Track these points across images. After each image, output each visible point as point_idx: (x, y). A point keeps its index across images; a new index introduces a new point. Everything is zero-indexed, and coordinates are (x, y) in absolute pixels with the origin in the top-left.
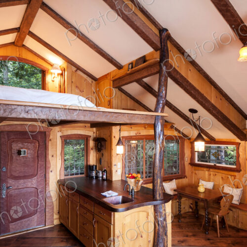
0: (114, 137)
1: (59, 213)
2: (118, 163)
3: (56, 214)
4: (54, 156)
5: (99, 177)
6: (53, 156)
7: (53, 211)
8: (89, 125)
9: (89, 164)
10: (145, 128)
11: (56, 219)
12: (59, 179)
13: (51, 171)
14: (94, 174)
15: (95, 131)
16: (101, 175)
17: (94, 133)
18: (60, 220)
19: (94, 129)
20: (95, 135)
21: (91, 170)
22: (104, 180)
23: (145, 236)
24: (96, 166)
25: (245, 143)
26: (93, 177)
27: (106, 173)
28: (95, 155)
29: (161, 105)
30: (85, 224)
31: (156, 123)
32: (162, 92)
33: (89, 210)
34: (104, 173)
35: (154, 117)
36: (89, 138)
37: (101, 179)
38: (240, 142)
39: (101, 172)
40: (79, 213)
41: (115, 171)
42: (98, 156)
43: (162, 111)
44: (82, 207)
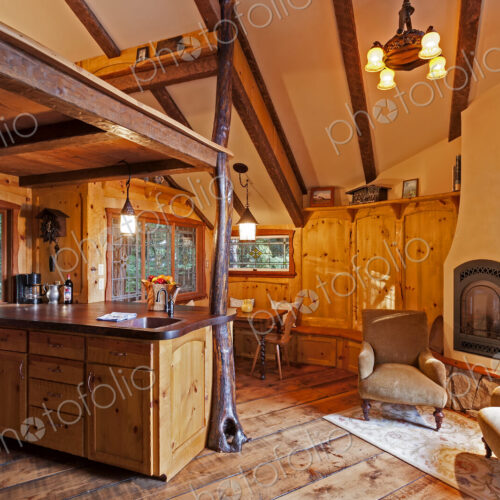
0: (92, 207)
2: (100, 266)
5: (52, 300)
8: (16, 179)
9: (15, 273)
10: (147, 196)
14: (34, 294)
15: (30, 196)
16: (56, 294)
17: (27, 199)
19: (29, 191)
20: (30, 203)
21: (25, 285)
22: (67, 303)
23: (199, 389)
24: (39, 276)
25: (302, 231)
26: (31, 302)
27: (72, 286)
28: (30, 252)
29: (224, 134)
30: (53, 395)
31: (220, 166)
32: (226, 111)
33: (67, 359)
34: (66, 287)
35: (216, 153)
36: (15, 211)
37: (56, 302)
38: (294, 229)
39: (56, 288)
40: (28, 378)
41: (93, 282)
42: (38, 253)
43: (226, 146)
44: (41, 358)
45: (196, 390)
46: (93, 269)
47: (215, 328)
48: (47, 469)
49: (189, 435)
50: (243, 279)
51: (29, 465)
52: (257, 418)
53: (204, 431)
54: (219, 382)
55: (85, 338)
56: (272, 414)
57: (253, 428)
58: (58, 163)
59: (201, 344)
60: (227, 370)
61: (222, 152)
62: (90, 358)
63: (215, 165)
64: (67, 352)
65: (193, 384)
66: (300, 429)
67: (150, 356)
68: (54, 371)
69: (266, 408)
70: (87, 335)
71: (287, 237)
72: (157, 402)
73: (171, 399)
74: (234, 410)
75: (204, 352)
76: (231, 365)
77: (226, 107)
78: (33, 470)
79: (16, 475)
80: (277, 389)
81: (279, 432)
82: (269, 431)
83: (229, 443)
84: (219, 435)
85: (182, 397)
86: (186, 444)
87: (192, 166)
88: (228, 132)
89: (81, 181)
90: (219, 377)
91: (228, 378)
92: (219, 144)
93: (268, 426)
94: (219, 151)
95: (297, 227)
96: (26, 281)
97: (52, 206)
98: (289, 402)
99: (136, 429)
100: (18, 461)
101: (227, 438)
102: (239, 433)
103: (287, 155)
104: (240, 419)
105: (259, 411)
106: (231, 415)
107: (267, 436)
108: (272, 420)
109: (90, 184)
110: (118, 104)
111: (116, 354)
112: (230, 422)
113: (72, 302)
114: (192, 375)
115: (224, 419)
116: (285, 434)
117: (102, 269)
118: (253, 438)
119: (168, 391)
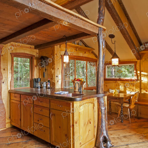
1: (10, 118)
2: (59, 75)
3: (8, 119)
4: (6, 69)
5: (44, 87)
6: (4, 69)
7: (5, 117)
8: (33, 47)
9: (33, 78)
10: (76, 50)
11: (8, 123)
12: (9, 89)
13: (3, 82)
14: (39, 85)
16: (45, 85)
17: (37, 53)
18: (11, 124)
19: (37, 51)
20: (38, 55)
21: (36, 82)
22: (48, 88)
23: (92, 123)
24: (40, 79)
25: (140, 62)
26: (38, 88)
27: (50, 82)
28: (38, 71)
29: (102, 20)
30: (40, 119)
31: (100, 33)
32: (102, 11)
33: (44, 107)
34: (48, 83)
35: (98, 28)
36: (33, 57)
37: (45, 88)
38: (137, 60)
39: (45, 83)
40: (33, 113)
41: (57, 81)
42: (40, 71)
43: (102, 25)
44: (37, 106)
45: (90, 123)
46: (57, 76)
47: (98, 99)
48: (38, 145)
49: (88, 140)
50: (115, 82)
51: (33, 142)
52: (118, 138)
53: (94, 140)
54: (100, 120)
55: (50, 100)
56: (125, 137)
57: (115, 141)
58: (44, 39)
59: (92, 105)
60: (104, 116)
61: (101, 27)
62: (51, 107)
63: (98, 33)
64: (45, 104)
65: (89, 121)
66: (137, 145)
67: (70, 107)
68: (40, 111)
69: (122, 134)
70: (51, 99)
71: (134, 64)
72: (73, 125)
73: (79, 125)
74: (107, 133)
75: (94, 108)
76: (105, 114)
77: (103, 9)
78: (34, 145)
79: (29, 145)
80: (128, 127)
81: (127, 145)
82: (122, 144)
83: (104, 146)
84: (100, 142)
85: (84, 125)
86: (86, 144)
87: (89, 35)
88: (103, 20)
89: (52, 45)
90: (100, 119)
91: (104, 119)
92: (100, 24)
93: (122, 142)
94: (99, 27)
95: (138, 60)
96: (36, 81)
97: (44, 55)
98: (133, 133)
99: (66, 135)
100: (30, 141)
101: (104, 144)
102: (109, 143)
103: (132, 29)
104: (110, 137)
105: (119, 135)
106: (105, 135)
107: (121, 146)
108: (124, 139)
109: (55, 46)
110: (55, 9)
111: (59, 106)
112: (105, 137)
113: (50, 88)
114: (88, 117)
115: (102, 136)
116: (130, 146)
117: (60, 77)
118: (115, 146)
119: (78, 122)
